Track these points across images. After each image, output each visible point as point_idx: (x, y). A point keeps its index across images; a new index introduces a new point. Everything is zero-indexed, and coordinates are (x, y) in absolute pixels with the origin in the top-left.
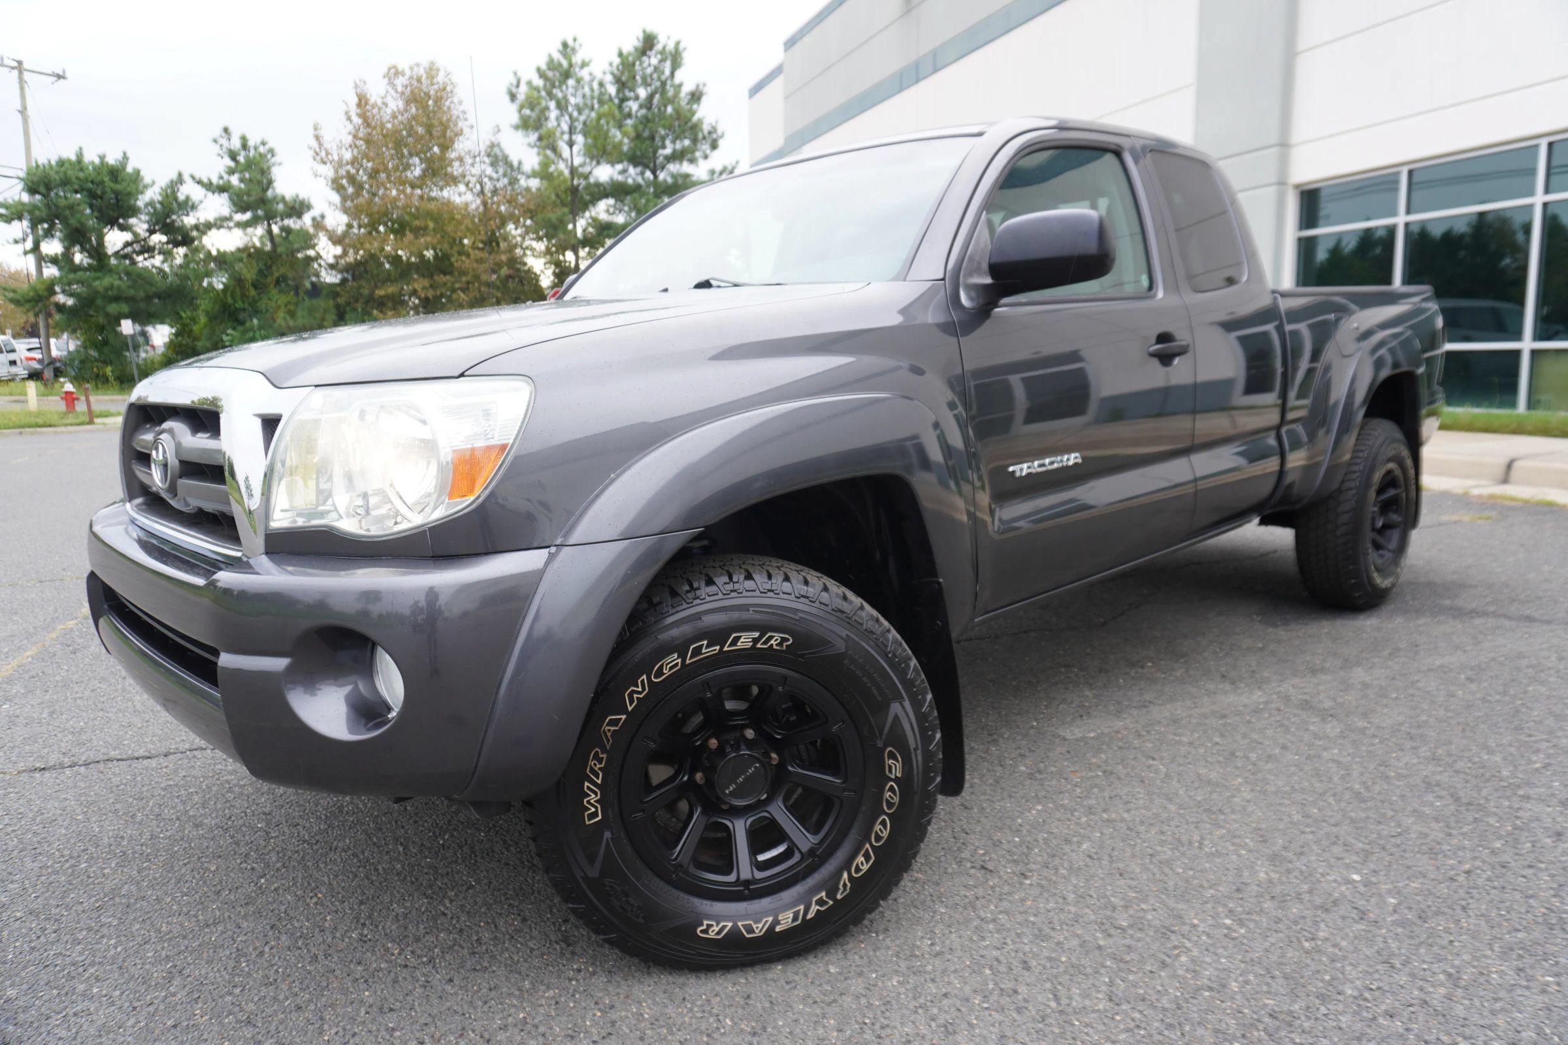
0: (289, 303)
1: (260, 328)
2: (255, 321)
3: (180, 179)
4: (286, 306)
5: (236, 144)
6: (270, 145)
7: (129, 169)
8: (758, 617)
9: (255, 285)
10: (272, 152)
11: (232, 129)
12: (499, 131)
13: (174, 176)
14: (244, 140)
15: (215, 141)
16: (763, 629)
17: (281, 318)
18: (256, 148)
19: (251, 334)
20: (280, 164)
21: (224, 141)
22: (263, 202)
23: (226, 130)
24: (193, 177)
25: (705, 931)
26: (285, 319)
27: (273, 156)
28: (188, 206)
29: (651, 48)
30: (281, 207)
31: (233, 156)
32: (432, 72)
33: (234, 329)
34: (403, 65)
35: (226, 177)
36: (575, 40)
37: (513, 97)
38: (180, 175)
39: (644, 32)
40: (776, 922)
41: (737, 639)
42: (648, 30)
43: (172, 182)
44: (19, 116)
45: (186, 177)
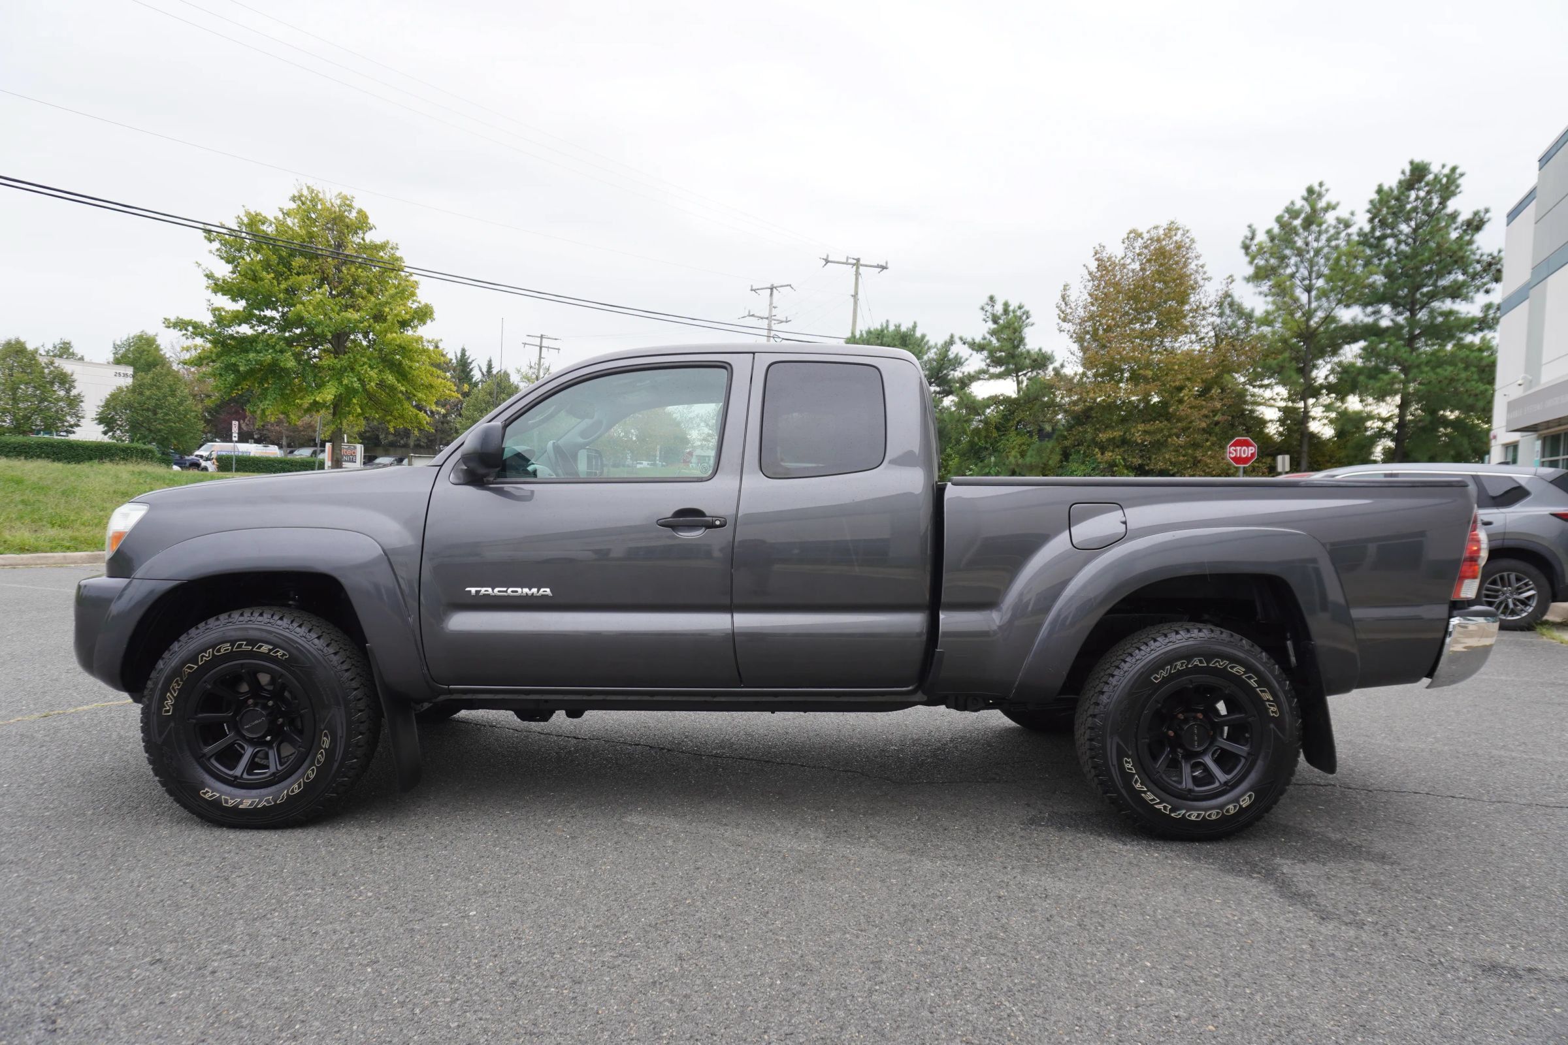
0: (1024, 444)
1: (996, 465)
2: (993, 459)
3: (951, 342)
4: (1020, 446)
5: (999, 309)
6: (1026, 308)
7: (918, 334)
8: (275, 639)
9: (997, 428)
10: (1027, 313)
11: (997, 297)
12: (1233, 281)
13: (947, 338)
14: (1006, 305)
15: (982, 309)
16: (275, 646)
17: (1013, 458)
18: (1014, 312)
19: (987, 470)
20: (1032, 325)
21: (988, 308)
22: (1012, 356)
23: (992, 298)
24: (961, 339)
25: (205, 794)
26: (1015, 457)
27: (1027, 318)
28: (957, 362)
29: (1420, 181)
30: (1028, 361)
31: (995, 320)
32: (1171, 229)
33: (976, 465)
34: (1142, 229)
35: (988, 336)
36: (1321, 185)
37: (1246, 248)
38: (952, 336)
39: (1412, 163)
40: (241, 802)
41: (261, 646)
42: (1417, 160)
43: (946, 343)
44: (852, 300)
45: (956, 339)
